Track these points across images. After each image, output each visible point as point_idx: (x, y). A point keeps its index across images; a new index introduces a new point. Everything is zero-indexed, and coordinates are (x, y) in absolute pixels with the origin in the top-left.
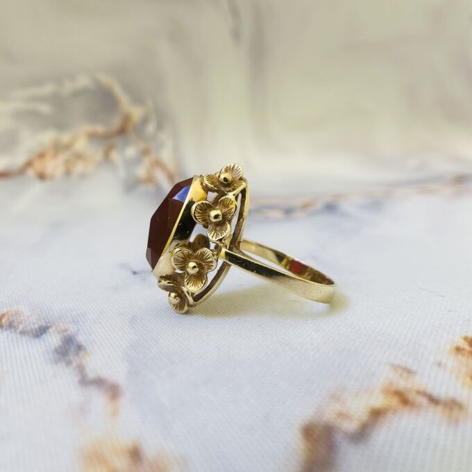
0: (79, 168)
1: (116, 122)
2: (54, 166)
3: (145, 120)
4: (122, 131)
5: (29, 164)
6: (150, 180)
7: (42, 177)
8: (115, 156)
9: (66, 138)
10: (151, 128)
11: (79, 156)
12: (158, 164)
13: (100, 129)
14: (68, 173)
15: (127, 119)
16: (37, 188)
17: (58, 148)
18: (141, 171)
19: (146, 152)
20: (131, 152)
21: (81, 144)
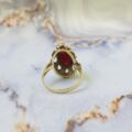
0: (22, 23)
1: (35, 7)
2: (13, 22)
3: (45, 6)
4: (37, 10)
5: (4, 21)
6: (46, 28)
7: (9, 26)
8: (34, 18)
9: (17, 12)
10: (47, 9)
11: (22, 18)
12: (49, 22)
13: (29, 9)
14: (18, 25)
15: (39, 5)
16: (7, 30)
17: (15, 15)
18: (43, 24)
19: (45, 18)
20: (40, 17)
21: (23, 14)
